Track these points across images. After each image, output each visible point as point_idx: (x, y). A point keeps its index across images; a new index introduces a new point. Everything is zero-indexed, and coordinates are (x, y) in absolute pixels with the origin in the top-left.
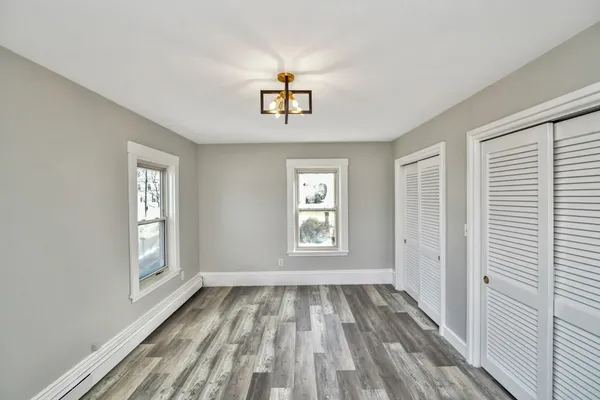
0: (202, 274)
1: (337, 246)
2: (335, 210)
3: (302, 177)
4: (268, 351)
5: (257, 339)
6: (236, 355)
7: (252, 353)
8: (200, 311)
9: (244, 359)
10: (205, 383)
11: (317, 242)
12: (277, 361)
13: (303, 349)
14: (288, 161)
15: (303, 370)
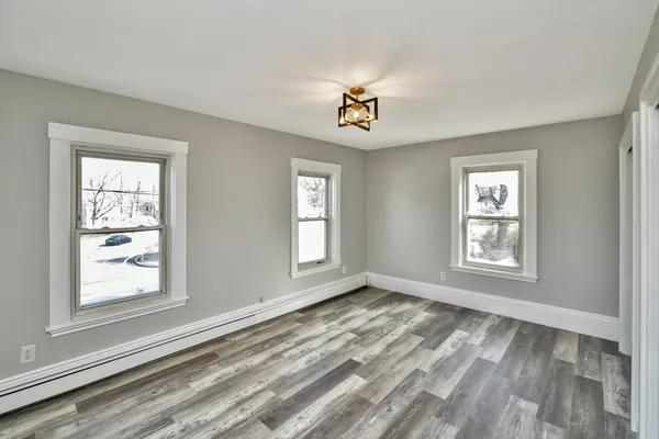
0: (367, 273)
1: (520, 269)
2: (519, 219)
3: (472, 176)
4: (377, 349)
5: (376, 338)
6: (349, 342)
7: (362, 345)
8: (351, 303)
9: (353, 346)
10: (314, 349)
11: (492, 259)
12: (378, 359)
13: (410, 360)
14: (452, 159)
15: (394, 375)
